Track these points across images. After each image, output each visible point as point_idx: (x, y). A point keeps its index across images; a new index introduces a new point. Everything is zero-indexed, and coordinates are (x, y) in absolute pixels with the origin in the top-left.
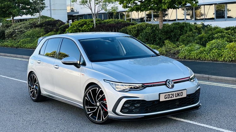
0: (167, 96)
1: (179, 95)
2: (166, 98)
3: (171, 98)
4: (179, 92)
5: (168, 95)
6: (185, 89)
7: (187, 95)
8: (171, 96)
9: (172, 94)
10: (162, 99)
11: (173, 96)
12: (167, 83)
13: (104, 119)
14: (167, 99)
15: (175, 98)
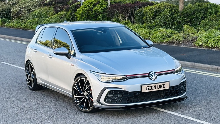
0: (149, 88)
1: (161, 87)
2: (148, 89)
3: (153, 89)
4: (161, 84)
5: (150, 86)
6: (168, 81)
7: (170, 87)
8: (153, 87)
9: (154, 86)
10: (144, 90)
11: (155, 88)
12: (150, 75)
13: (90, 108)
14: (149, 91)
15: (157, 89)
